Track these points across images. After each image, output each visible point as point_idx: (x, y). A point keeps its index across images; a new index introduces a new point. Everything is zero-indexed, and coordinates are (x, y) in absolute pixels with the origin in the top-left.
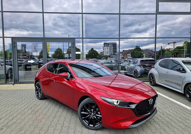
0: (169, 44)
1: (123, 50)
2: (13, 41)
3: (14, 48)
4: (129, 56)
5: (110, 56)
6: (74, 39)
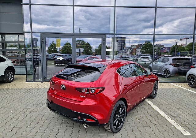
0: (181, 40)
1: (132, 45)
2: (42, 37)
3: (42, 44)
4: (138, 51)
6: (105, 34)
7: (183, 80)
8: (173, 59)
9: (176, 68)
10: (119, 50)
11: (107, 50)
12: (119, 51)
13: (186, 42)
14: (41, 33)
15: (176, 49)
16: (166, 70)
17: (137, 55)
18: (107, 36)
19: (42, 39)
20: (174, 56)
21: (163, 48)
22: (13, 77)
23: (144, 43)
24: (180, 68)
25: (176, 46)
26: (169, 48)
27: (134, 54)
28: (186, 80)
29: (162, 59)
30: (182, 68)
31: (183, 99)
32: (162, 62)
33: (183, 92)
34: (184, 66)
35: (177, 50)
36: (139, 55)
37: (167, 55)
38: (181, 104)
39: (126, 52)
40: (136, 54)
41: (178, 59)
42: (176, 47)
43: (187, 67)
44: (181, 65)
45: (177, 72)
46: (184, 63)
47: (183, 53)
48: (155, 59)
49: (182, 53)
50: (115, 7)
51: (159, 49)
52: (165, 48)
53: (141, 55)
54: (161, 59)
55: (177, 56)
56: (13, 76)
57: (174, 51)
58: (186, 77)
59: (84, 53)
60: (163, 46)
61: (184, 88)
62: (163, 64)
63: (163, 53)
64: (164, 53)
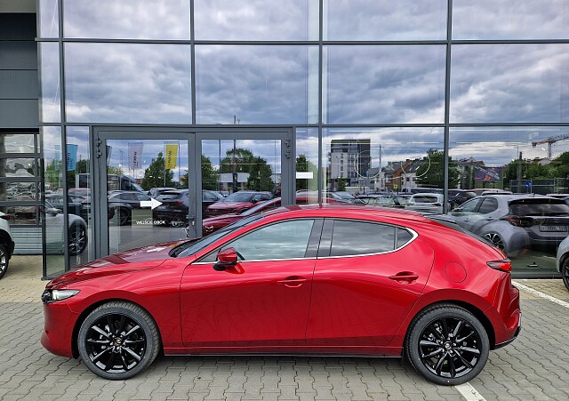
1: (389, 162)
2: (96, 137)
3: (96, 160)
4: (408, 179)
5: (348, 180)
6: (291, 128)
7: (547, 270)
8: (512, 204)
9: (523, 231)
10: (352, 176)
11: (300, 175)
12: (352, 180)
13: (550, 150)
14: (93, 127)
15: (519, 172)
16: (492, 235)
17: (404, 190)
18: (298, 131)
19: (96, 143)
20: (515, 191)
21: (482, 170)
22: (4, 264)
23: (426, 155)
24: (535, 229)
25: (520, 163)
26: (499, 170)
27: (396, 186)
28: (556, 270)
29: (477, 201)
30: (542, 232)
31: (553, 342)
32: (478, 210)
33: (551, 315)
34: (547, 223)
35: (523, 174)
36: (409, 188)
37: (492, 190)
38: (546, 363)
39: (372, 182)
40: (403, 188)
41: (527, 201)
42: (520, 167)
43: (558, 228)
44: (537, 223)
45: (528, 243)
46: (546, 215)
47: (543, 182)
48: (456, 202)
49: (539, 182)
50: (320, 43)
51: (469, 172)
52: (486, 168)
53: (414, 191)
54: (474, 203)
55: (524, 191)
56: (4, 262)
57: (515, 177)
58: (557, 260)
59: (248, 186)
60: (482, 162)
61: (553, 299)
62: (479, 217)
63: (482, 185)
64: (485, 185)
